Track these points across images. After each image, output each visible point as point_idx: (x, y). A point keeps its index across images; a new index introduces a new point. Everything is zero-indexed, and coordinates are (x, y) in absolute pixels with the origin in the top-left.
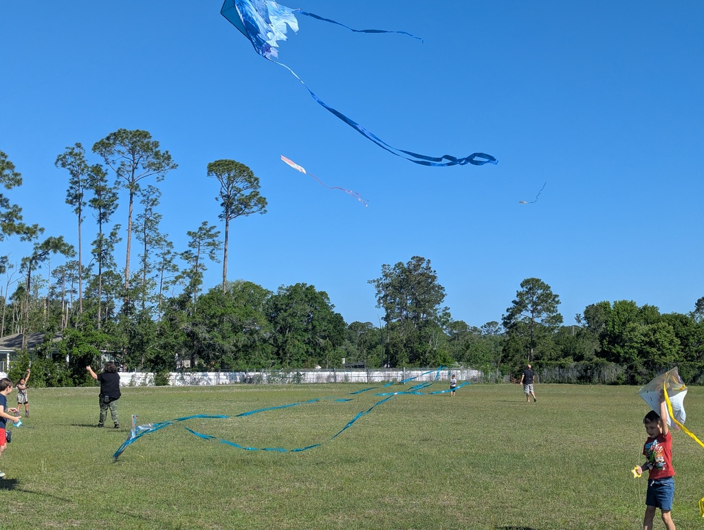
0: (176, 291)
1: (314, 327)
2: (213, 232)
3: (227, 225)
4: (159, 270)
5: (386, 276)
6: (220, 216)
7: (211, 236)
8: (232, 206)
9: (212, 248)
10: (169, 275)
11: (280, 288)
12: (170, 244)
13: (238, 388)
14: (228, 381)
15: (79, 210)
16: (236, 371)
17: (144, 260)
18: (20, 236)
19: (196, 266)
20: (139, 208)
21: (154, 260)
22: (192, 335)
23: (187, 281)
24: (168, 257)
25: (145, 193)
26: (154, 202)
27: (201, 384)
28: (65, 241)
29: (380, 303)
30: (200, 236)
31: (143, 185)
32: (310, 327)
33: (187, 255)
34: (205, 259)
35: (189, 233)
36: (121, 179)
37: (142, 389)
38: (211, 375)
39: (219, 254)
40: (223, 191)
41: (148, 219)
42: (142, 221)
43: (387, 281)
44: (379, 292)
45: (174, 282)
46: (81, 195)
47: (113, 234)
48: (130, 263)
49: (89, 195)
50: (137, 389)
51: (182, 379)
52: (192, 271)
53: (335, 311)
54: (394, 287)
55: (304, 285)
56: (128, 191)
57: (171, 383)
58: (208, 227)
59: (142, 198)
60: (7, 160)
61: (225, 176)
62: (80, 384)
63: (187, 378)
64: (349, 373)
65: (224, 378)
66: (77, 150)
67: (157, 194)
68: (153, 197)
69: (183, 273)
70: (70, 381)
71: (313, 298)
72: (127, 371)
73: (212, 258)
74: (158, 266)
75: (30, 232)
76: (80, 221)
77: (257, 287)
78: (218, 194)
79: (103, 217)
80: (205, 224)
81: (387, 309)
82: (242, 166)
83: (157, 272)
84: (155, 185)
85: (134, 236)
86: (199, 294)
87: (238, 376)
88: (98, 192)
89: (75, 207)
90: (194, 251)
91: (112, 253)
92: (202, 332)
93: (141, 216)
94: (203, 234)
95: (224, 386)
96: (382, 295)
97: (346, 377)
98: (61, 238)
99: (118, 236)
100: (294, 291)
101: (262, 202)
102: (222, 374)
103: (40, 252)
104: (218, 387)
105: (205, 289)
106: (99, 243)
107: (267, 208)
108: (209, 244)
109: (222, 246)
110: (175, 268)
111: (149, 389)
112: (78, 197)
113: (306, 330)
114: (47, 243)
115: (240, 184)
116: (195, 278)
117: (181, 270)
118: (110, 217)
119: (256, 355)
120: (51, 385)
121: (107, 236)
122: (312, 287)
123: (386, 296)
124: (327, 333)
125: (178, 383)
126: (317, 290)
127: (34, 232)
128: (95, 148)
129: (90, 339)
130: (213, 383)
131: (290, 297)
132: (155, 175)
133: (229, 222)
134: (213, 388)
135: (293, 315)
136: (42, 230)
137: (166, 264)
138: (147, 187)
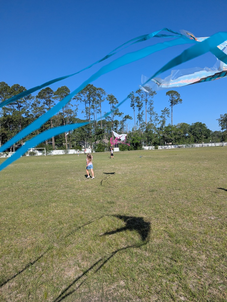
0: (159, 126)
1: (202, 133)
2: (168, 110)
3: (172, 108)
4: (154, 121)
5: (221, 118)
6: (170, 106)
7: (167, 111)
8: (173, 103)
9: (168, 114)
10: (157, 122)
11: (192, 124)
12: (157, 114)
13: (177, 149)
14: (174, 148)
15: (134, 108)
16: (176, 145)
17: (151, 119)
18: (118, 115)
19: (164, 119)
20: (148, 106)
21: (153, 118)
22: (163, 137)
23: (162, 123)
24: (157, 117)
25: (149, 102)
26: (151, 104)
27: (167, 148)
28: (129, 116)
29: (220, 125)
30: (164, 111)
31: (149, 100)
32: (200, 133)
33: (161, 117)
34: (166, 117)
35: (162, 111)
36: (143, 99)
37: (151, 151)
38: (170, 146)
39: (170, 115)
40: (170, 99)
41: (151, 108)
42: (149, 109)
43: (222, 119)
44: (220, 122)
45: (158, 124)
46: (134, 104)
47: (142, 113)
48: (147, 120)
49: (136, 104)
50: (150, 151)
51: (162, 147)
52: (163, 120)
53: (208, 128)
54: (224, 120)
55: (199, 122)
56: (145, 102)
57: (159, 149)
58: (166, 109)
59: (149, 103)
60: (115, 97)
61: (170, 95)
62: (136, 150)
63: (163, 147)
64: (209, 144)
65: (173, 147)
66: (132, 93)
67: (153, 102)
68: (151, 103)
69: (160, 121)
70: (134, 149)
71: (201, 125)
72: (148, 146)
73: (168, 117)
74: (154, 120)
75: (120, 114)
76: (134, 111)
77: (186, 124)
78: (169, 100)
79: (140, 109)
80: (166, 108)
81: (222, 127)
82: (175, 91)
83: (154, 122)
84: (152, 99)
85: (147, 113)
86: (165, 126)
87: (177, 146)
88: (138, 103)
89: (133, 108)
90: (163, 115)
91: (142, 118)
92: (166, 136)
93: (149, 108)
94: (166, 111)
95: (173, 149)
96: (220, 123)
97: (208, 145)
98: (128, 115)
99: (143, 113)
100: (196, 124)
101: (181, 100)
102: (172, 146)
103: (124, 119)
104: (171, 149)
105: (166, 125)
106: (139, 115)
107: (182, 102)
108: (167, 113)
109: (171, 113)
110: (158, 120)
111: (153, 150)
112: (133, 105)
113: (200, 134)
114: (125, 117)
115: (175, 96)
116: (164, 122)
117: (160, 120)
118: (141, 109)
119: (181, 141)
120: (129, 150)
121: (140, 114)
122: (201, 123)
123: (221, 123)
124: (205, 134)
125: (161, 149)
126: (202, 123)
127: (121, 114)
128: (137, 92)
129: (137, 139)
130: (170, 148)
131: (195, 126)
132: (151, 96)
133: (173, 107)
134: (170, 149)
135: (195, 130)
136: (123, 113)
137: (156, 119)
138: (150, 100)
